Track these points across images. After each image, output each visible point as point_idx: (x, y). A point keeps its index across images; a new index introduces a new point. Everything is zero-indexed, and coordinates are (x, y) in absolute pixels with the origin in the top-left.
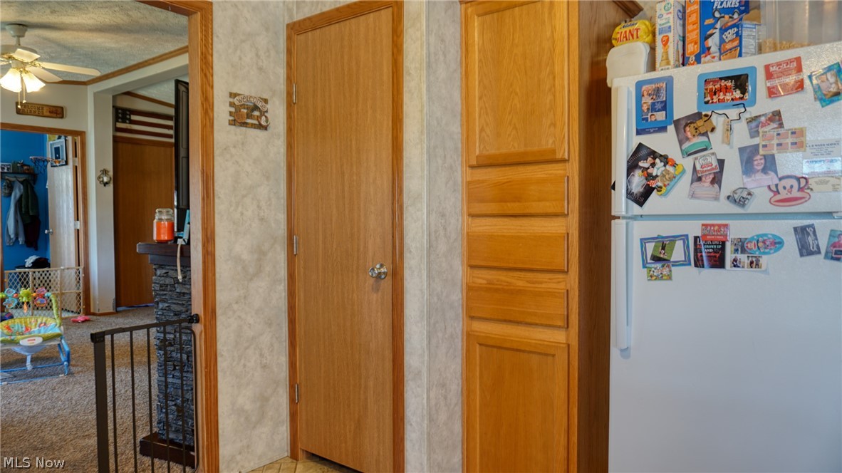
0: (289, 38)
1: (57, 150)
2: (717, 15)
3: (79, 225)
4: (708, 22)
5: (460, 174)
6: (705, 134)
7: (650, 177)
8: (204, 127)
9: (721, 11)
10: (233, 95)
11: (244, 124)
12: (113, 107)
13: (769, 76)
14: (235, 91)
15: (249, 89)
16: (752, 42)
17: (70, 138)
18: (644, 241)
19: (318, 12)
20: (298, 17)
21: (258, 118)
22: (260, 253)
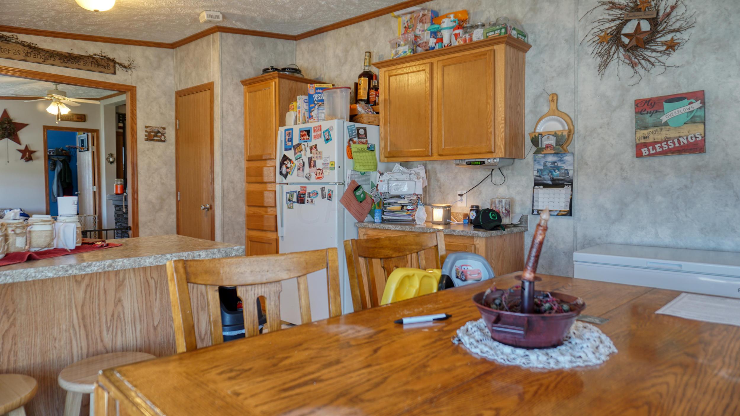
0: (176, 98)
1: (82, 141)
2: (316, 102)
3: (95, 188)
4: (311, 106)
5: (243, 164)
6: (300, 152)
7: (287, 168)
8: (132, 142)
9: (317, 101)
10: (146, 127)
11: (153, 140)
12: (117, 113)
13: (314, 131)
14: (148, 125)
15: (154, 123)
16: (323, 115)
17: (90, 134)
18: (287, 193)
19: (186, 88)
20: (180, 89)
21: (160, 137)
22: (162, 200)
